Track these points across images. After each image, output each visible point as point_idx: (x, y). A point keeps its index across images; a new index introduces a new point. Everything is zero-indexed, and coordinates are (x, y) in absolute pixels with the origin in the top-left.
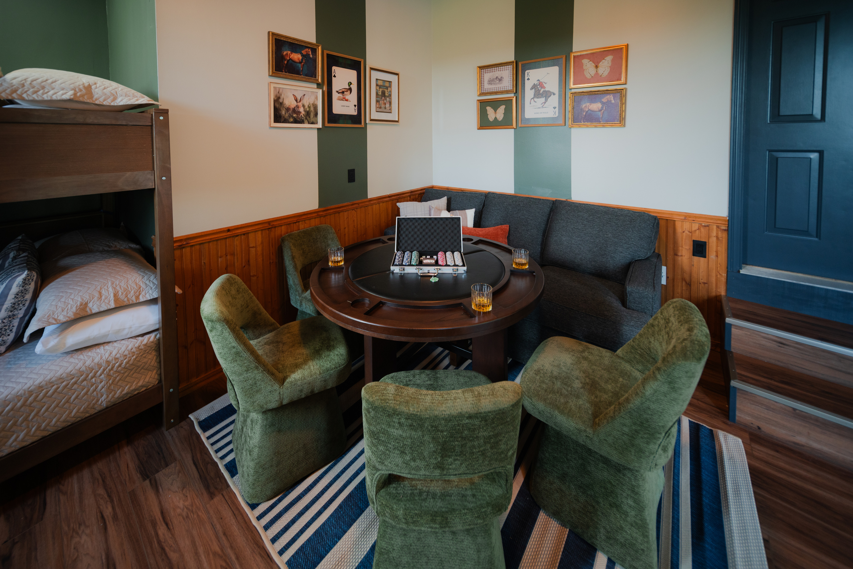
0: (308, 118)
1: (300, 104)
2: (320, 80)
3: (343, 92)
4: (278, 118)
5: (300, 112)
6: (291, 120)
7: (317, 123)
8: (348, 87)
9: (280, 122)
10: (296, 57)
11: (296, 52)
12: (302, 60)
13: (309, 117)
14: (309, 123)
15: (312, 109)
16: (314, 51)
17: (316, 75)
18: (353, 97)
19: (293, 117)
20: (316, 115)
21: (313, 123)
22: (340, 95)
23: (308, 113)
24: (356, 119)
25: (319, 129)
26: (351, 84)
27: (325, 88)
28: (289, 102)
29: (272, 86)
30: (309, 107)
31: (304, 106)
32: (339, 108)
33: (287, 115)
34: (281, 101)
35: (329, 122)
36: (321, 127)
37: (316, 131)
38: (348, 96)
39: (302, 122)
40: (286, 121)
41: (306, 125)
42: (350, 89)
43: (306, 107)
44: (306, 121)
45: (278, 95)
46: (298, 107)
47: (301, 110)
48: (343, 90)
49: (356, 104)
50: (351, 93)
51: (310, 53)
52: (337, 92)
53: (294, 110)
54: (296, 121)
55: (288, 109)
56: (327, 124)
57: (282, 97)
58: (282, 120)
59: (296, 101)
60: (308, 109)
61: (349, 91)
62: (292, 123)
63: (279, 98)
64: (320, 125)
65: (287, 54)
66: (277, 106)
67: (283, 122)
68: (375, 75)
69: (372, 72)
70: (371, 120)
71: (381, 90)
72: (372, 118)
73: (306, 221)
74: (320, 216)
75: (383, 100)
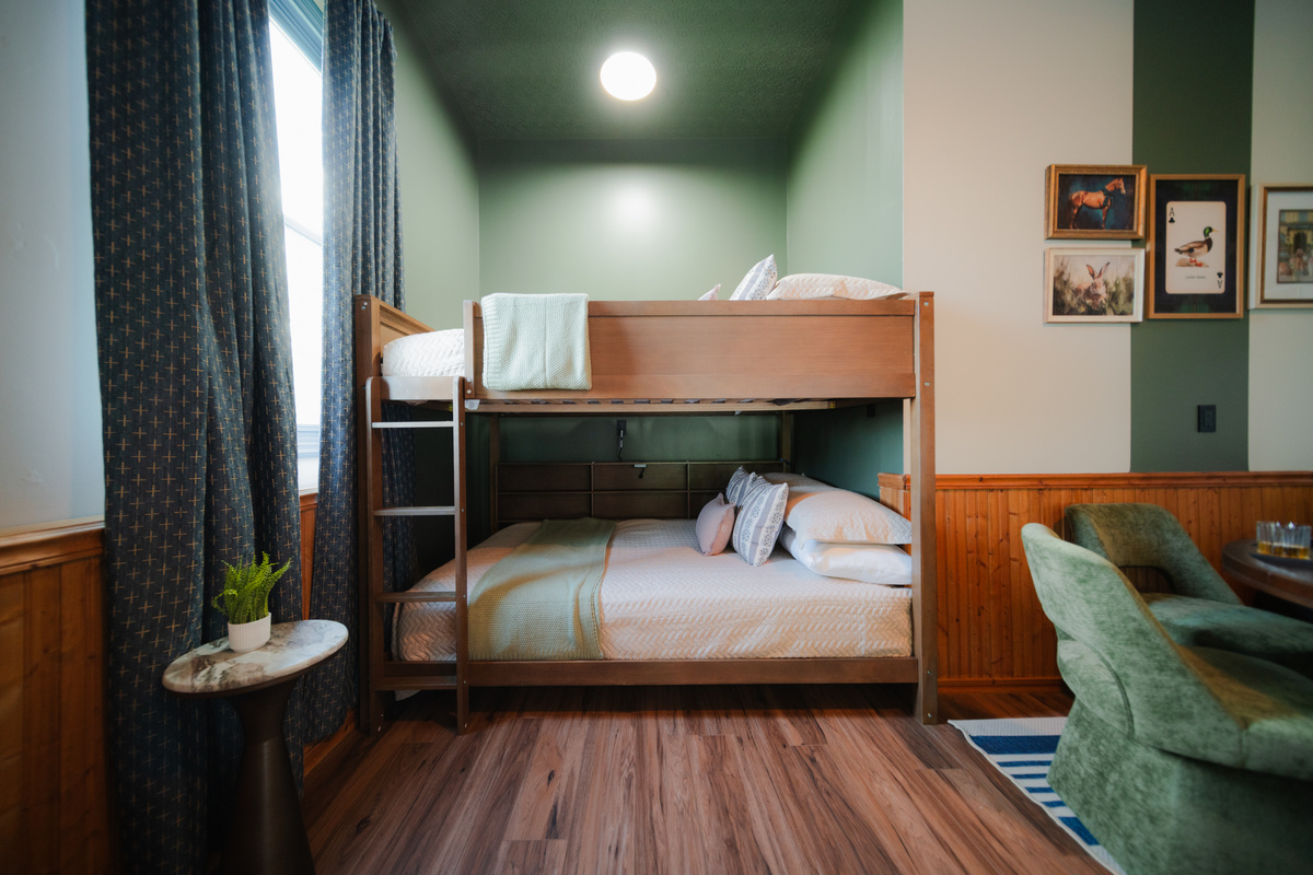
0: (1114, 305)
1: (1099, 281)
2: (1141, 233)
3: (1191, 250)
4: (1060, 307)
5: (1098, 296)
6: (1083, 309)
7: (1131, 313)
8: (1203, 238)
9: (1063, 314)
10: (1095, 198)
11: (1094, 190)
12: (1106, 201)
13: (1117, 303)
14: (1115, 314)
15: (1122, 288)
16: (1130, 180)
17: (1132, 224)
18: (1215, 259)
19: (1084, 304)
20: (1130, 297)
21: (1123, 313)
22: (1185, 257)
23: (1114, 297)
24: (1222, 302)
25: (1134, 324)
26: (1211, 230)
27: (1151, 246)
28: (1080, 278)
29: (1053, 253)
30: (1117, 285)
31: (1106, 284)
32: (1179, 281)
33: (1075, 301)
34: (1065, 278)
35: (1157, 310)
36: (1140, 319)
37: (1127, 330)
38: (1202, 256)
39: (1102, 312)
40: (1072, 312)
41: (1110, 318)
42: (1209, 243)
43: (1111, 285)
44: (1109, 311)
45: (1061, 270)
46: (1095, 286)
47: (1102, 291)
48: (1192, 245)
49: (1223, 271)
50: (1209, 248)
51: (1122, 186)
52: (1177, 250)
53: (1088, 293)
54: (1090, 311)
55: (1076, 292)
56: (1152, 315)
57: (1066, 272)
58: (1067, 310)
59: (1093, 275)
60: (1114, 289)
61: (1206, 247)
62: (1083, 314)
63: (1062, 273)
64: (1138, 316)
65: (1078, 197)
66: (1059, 287)
67: (1067, 314)
68: (1277, 202)
69: (1272, 197)
70: (1264, 301)
71: (1292, 234)
72: (1267, 297)
73: (1106, 491)
74: (1135, 487)
75: (1300, 256)
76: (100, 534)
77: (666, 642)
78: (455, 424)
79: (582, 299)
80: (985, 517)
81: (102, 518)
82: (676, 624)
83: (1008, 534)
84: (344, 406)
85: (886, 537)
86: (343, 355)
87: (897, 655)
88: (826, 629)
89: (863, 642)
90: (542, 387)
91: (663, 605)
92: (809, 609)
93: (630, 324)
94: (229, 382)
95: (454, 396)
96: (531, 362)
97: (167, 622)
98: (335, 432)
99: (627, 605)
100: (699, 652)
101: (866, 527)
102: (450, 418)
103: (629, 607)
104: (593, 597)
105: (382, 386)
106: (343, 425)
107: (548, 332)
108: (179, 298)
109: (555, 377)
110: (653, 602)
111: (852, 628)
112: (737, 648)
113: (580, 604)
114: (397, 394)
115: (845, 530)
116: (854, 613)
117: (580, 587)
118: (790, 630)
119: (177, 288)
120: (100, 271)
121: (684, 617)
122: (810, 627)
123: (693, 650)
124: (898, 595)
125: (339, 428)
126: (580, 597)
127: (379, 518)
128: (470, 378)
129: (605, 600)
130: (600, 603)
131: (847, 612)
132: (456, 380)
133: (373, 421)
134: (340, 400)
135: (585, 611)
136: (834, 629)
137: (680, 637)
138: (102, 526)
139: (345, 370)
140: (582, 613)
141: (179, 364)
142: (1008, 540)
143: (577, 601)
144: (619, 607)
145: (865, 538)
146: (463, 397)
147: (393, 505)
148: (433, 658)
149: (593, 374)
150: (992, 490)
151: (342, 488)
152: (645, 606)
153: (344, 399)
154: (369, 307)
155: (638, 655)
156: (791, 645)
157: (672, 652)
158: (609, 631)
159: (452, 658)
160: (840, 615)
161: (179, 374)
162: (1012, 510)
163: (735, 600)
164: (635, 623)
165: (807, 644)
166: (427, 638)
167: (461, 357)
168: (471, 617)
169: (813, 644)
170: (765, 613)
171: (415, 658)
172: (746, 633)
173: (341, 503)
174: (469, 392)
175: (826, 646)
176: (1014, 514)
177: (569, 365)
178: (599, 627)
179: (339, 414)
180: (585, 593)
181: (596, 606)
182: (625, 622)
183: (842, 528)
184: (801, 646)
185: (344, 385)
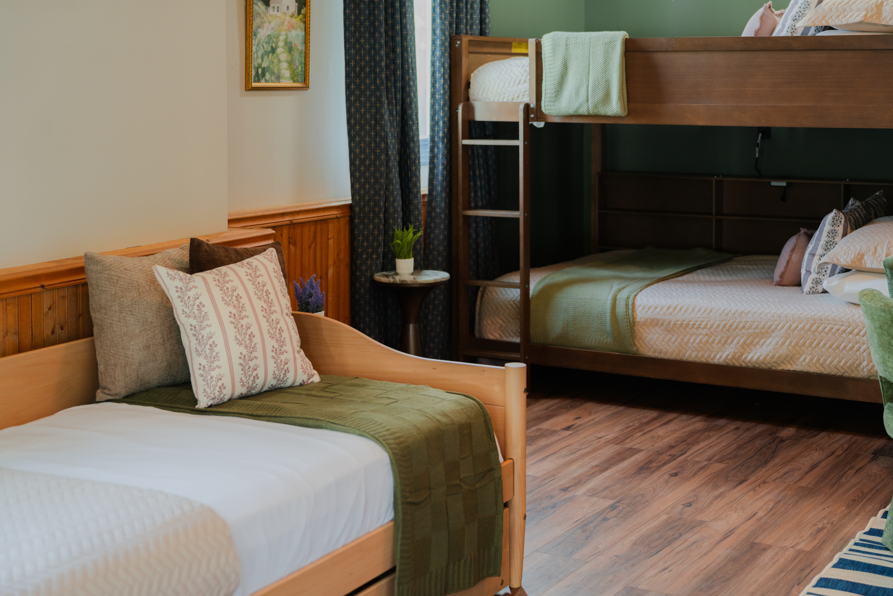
76: (350, 206)
77: (689, 344)
78: (520, 143)
79: (620, 36)
81: (350, 198)
82: (697, 328)
84: (444, 128)
86: (444, 89)
88: (831, 347)
89: (865, 363)
90: (586, 113)
91: (686, 311)
92: (815, 327)
93: (661, 58)
94: (392, 125)
95: (520, 118)
96: (577, 93)
97: (372, 253)
98: (438, 148)
99: (656, 308)
100: (718, 357)
102: (517, 138)
103: (658, 310)
104: (628, 298)
105: (469, 109)
106: (443, 142)
107: (591, 66)
108: (376, 85)
109: (596, 106)
110: (678, 307)
111: (855, 349)
112: (750, 357)
113: (617, 302)
114: (481, 115)
115: (866, 258)
116: (857, 335)
117: (620, 290)
118: (797, 344)
119: (375, 79)
120: (347, 76)
121: (704, 323)
122: (815, 343)
123: (712, 355)
125: (441, 145)
126: (618, 297)
127: (467, 218)
128: (533, 105)
129: (638, 302)
130: (633, 303)
131: (851, 333)
132: (522, 107)
133: (464, 138)
134: (441, 123)
135: (621, 308)
136: (838, 347)
137: (701, 341)
138: (350, 202)
139: (444, 100)
140: (617, 307)
141: (376, 120)
143: (615, 300)
144: (649, 308)
146: (527, 118)
147: (477, 208)
148: (505, 339)
149: (628, 101)
151: (442, 191)
152: (671, 310)
153: (444, 123)
154: (460, 45)
155: (666, 353)
156: (799, 358)
157: (694, 354)
158: (641, 329)
159: (517, 340)
160: (844, 335)
161: (375, 125)
163: (749, 312)
164: (662, 324)
165: (812, 360)
166: (501, 322)
167: (527, 85)
168: (532, 306)
169: (818, 360)
170: (773, 327)
171: (491, 337)
172: (758, 343)
173: (441, 204)
174: (532, 116)
175: (831, 362)
177: (607, 97)
178: (632, 324)
179: (441, 134)
180: (623, 295)
181: (631, 307)
182: (654, 323)
183: (863, 255)
184: (807, 360)
185: (444, 112)
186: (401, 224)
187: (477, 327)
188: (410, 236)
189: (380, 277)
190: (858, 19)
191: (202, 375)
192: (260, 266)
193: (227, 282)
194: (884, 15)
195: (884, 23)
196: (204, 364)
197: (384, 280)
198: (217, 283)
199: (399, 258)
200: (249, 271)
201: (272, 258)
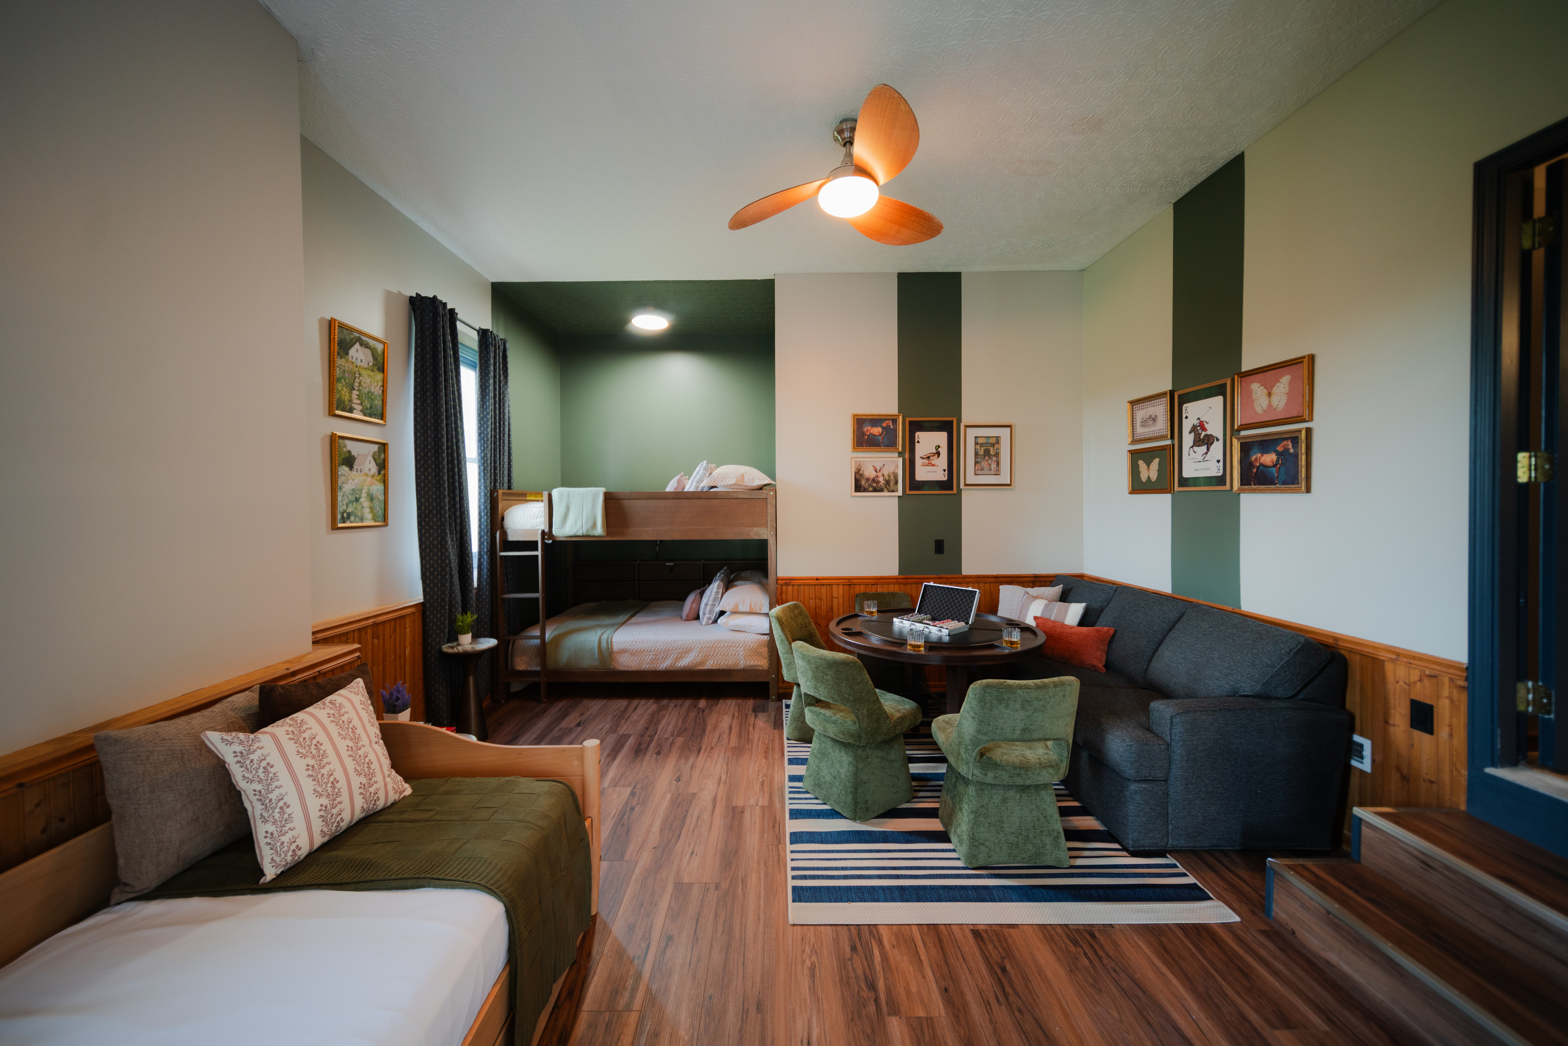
0: (888, 486)
1: (880, 474)
2: (900, 449)
3: (928, 458)
4: (858, 488)
5: (879, 482)
6: (871, 489)
7: (897, 491)
8: (935, 451)
9: (860, 492)
10: (877, 430)
11: (876, 426)
12: (882, 432)
13: (889, 486)
14: (888, 491)
15: (892, 477)
16: (894, 421)
17: (896, 445)
18: (942, 462)
19: (872, 486)
20: (896, 483)
21: (893, 491)
22: (926, 461)
23: (888, 482)
24: (947, 485)
25: (899, 497)
26: (939, 447)
27: (907, 456)
28: (869, 473)
29: (854, 460)
30: (889, 476)
31: (883, 475)
32: (923, 473)
33: (867, 485)
34: (861, 472)
35: (910, 489)
36: (901, 495)
37: (897, 499)
38: (935, 460)
39: (881, 490)
40: (865, 490)
41: (886, 493)
42: (938, 454)
43: (886, 476)
44: (885, 490)
45: (859, 468)
46: (877, 476)
47: (881, 479)
48: (929, 455)
49: (946, 469)
50: (938, 457)
51: (891, 424)
52: (921, 458)
53: (874, 480)
54: (875, 490)
55: (868, 480)
56: (908, 492)
57: (862, 470)
58: (862, 490)
59: (876, 471)
60: (888, 478)
61: (936, 456)
62: (871, 491)
63: (860, 470)
64: (900, 493)
65: (867, 430)
66: (858, 477)
67: (863, 492)
68: (972, 433)
69: (968, 429)
70: (966, 485)
71: (983, 449)
72: (967, 483)
73: (885, 586)
74: (900, 584)
75: (987, 461)
76: (422, 604)
77: (645, 661)
78: (539, 553)
79: (601, 491)
80: (820, 599)
81: (422, 597)
82: (649, 652)
83: (832, 608)
84: (487, 546)
85: (760, 610)
86: (487, 522)
87: (761, 668)
88: (724, 655)
89: (742, 662)
90: (581, 535)
91: (643, 643)
92: (715, 645)
93: (625, 503)
94: (453, 547)
95: (539, 539)
96: (576, 523)
97: (440, 633)
98: (483, 558)
99: (625, 643)
100: (661, 666)
101: (750, 604)
102: (537, 550)
103: (626, 644)
104: (608, 638)
105: (504, 534)
106: (487, 555)
107: (584, 508)
108: (441, 522)
109: (588, 531)
110: (638, 641)
111: (737, 655)
112: (679, 664)
113: (602, 641)
114: (512, 537)
115: (739, 606)
116: (738, 647)
117: (602, 634)
118: (706, 655)
119: (441, 518)
120: (419, 516)
121: (653, 649)
122: (716, 654)
123: (658, 666)
124: (762, 638)
125: (485, 557)
126: (602, 638)
127: (503, 599)
128: (547, 530)
129: (614, 640)
130: (611, 642)
131: (734, 647)
132: (540, 532)
133: (501, 551)
134: (485, 543)
135: (604, 645)
136: (728, 655)
137: (651, 659)
138: (423, 601)
139: (487, 529)
140: (602, 646)
141: (441, 544)
142: (832, 611)
143: (600, 640)
144: (621, 643)
145: (748, 610)
146: (543, 538)
147: (508, 592)
148: (529, 669)
149: (607, 527)
150: (824, 585)
151: (486, 585)
152: (633, 643)
153: (487, 543)
154: (497, 495)
155: (631, 667)
156: (706, 663)
157: (647, 666)
158: (616, 655)
159: (538, 669)
160: (731, 648)
161: (441, 548)
162: (834, 596)
163: (679, 640)
164: (629, 651)
165: (714, 663)
166: (526, 659)
167: (542, 519)
168: (548, 648)
169: (717, 662)
170: (693, 647)
171: (520, 669)
172: (684, 657)
173: (486, 593)
174: (546, 537)
175: (724, 663)
176: (836, 598)
177: (594, 525)
178: (611, 653)
179: (485, 550)
180: (605, 637)
181: (609, 643)
182: (623, 651)
184: (711, 663)
185: (487, 536)
186: (461, 611)
187: (509, 662)
188: (470, 618)
189: (446, 648)
190: (733, 483)
191: (269, 844)
192: (345, 703)
193: (304, 732)
194: (745, 481)
195: (745, 485)
196: (272, 831)
197: (450, 651)
198: (291, 736)
199: (460, 634)
200: (332, 712)
201: (359, 689)
